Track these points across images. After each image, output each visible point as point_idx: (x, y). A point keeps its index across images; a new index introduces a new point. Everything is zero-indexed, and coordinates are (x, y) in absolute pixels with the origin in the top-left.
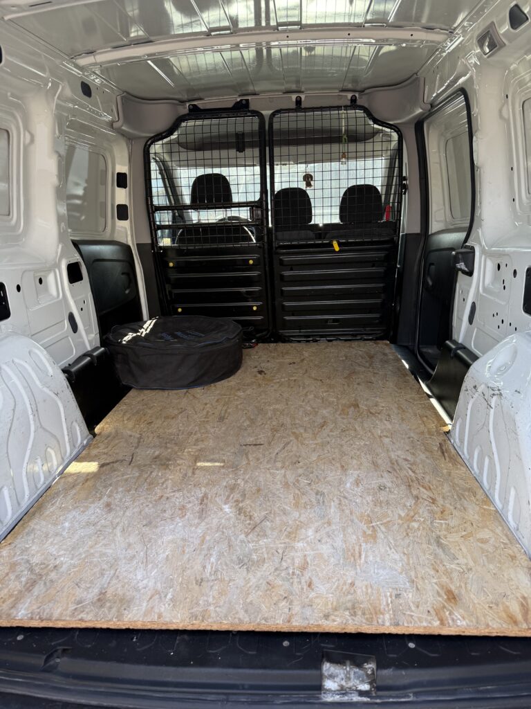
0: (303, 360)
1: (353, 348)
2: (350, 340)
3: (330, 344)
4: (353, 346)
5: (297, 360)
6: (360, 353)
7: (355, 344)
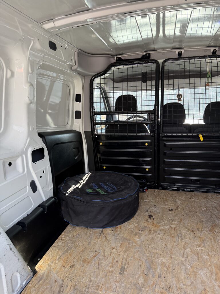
0: (177, 207)
1: (209, 199)
2: (205, 192)
3: (193, 193)
4: (208, 197)
5: (174, 207)
6: (215, 205)
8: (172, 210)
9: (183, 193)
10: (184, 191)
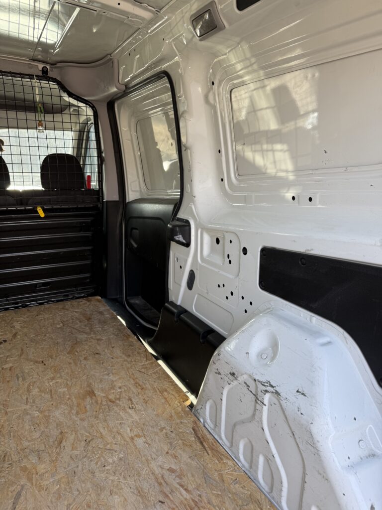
0: (15, 335)
1: (67, 310)
2: (62, 300)
3: (42, 307)
4: (67, 307)
5: (9, 336)
6: (77, 315)
7: (68, 304)
8: (5, 341)
9: (25, 310)
10: (26, 306)
